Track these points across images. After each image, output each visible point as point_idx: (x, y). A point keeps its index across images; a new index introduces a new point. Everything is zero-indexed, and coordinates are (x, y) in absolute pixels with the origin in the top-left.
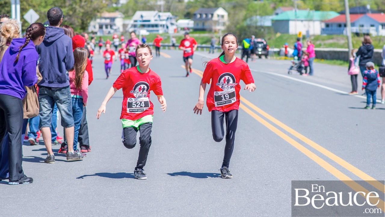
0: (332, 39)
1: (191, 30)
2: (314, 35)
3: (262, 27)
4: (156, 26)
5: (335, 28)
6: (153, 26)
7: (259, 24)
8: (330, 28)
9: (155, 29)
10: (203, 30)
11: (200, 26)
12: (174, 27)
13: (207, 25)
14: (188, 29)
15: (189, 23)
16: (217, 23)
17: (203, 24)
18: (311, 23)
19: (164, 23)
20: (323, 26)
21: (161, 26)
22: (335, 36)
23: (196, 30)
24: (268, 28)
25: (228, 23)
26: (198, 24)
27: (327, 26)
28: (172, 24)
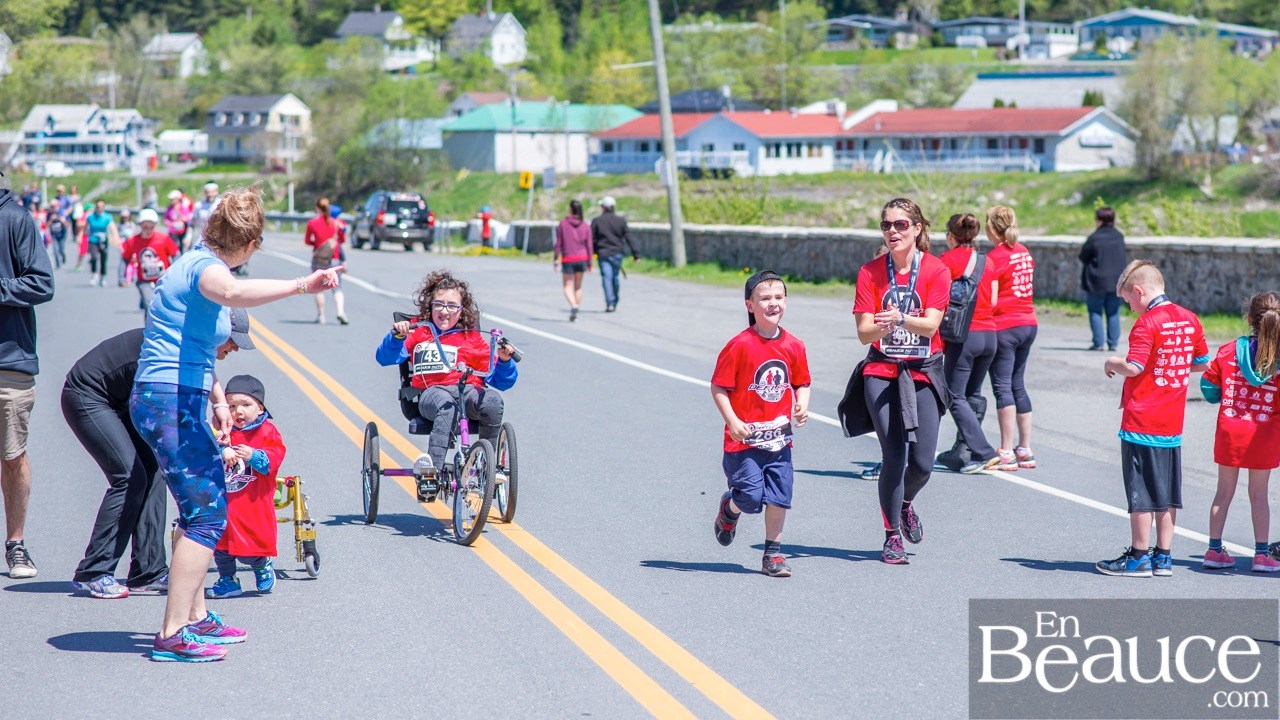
0: (622, 185)
1: (201, 162)
2: (568, 176)
3: (413, 151)
4: (96, 148)
5: (629, 153)
6: (84, 149)
7: (405, 143)
8: (615, 154)
9: (90, 157)
10: (237, 161)
11: (229, 150)
12: (150, 153)
13: (249, 147)
14: (192, 157)
15: (196, 140)
16: (279, 138)
17: (238, 144)
18: (560, 141)
19: (118, 139)
20: (595, 147)
21: (109, 148)
22: (629, 178)
23: (216, 161)
24: (433, 153)
25: (311, 141)
26: (221, 145)
27: (607, 147)
28: (142, 143)
